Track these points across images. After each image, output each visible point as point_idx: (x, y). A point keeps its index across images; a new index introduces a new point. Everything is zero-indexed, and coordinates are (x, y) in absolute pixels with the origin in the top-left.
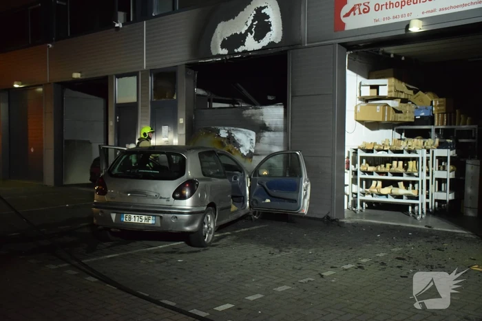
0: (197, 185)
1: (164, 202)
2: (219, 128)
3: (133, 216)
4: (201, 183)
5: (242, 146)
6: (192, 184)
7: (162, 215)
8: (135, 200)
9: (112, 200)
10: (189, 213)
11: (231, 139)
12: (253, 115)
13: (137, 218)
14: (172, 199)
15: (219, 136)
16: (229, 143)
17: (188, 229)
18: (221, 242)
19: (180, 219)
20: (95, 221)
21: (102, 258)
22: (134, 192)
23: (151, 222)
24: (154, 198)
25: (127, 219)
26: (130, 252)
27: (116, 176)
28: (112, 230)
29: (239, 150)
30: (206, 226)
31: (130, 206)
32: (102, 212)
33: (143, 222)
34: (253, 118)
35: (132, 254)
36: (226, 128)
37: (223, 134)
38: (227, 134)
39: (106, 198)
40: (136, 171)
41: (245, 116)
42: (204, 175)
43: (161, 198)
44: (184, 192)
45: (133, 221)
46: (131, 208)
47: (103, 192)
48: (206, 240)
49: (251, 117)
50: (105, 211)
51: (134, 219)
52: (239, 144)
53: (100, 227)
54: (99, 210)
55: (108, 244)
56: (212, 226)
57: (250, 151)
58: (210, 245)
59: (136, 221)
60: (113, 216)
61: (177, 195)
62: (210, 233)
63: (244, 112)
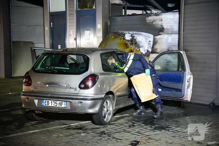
0: (98, 78)
1: (72, 91)
2: (125, 32)
3: (50, 101)
4: (100, 77)
5: (142, 47)
6: (94, 77)
7: (71, 101)
8: (52, 90)
9: (35, 90)
10: (91, 100)
11: (133, 41)
12: (154, 21)
13: (53, 103)
14: (78, 89)
15: (124, 39)
16: (132, 44)
17: (91, 111)
18: (119, 121)
19: (85, 104)
20: (23, 105)
21: (26, 133)
22: (51, 84)
23: (63, 106)
24: (65, 88)
25: (46, 104)
26: (49, 129)
27: (38, 72)
28: (36, 112)
29: (139, 50)
30: (105, 109)
31: (48, 94)
32: (28, 98)
33: (58, 106)
34: (154, 23)
35: (48, 130)
36: (131, 32)
37: (128, 37)
38: (131, 38)
39: (31, 88)
40: (52, 68)
41: (148, 21)
42: (104, 70)
43: (70, 88)
44: (87, 83)
45: (50, 105)
46: (49, 95)
47: (29, 83)
48: (105, 120)
49: (152, 22)
50: (30, 97)
51: (51, 104)
52: (139, 45)
53: (27, 110)
54: (26, 97)
55: (34, 123)
56: (111, 109)
57: (148, 51)
58: (109, 123)
59: (53, 105)
60: (36, 101)
61: (82, 86)
62: (109, 114)
63: (147, 18)
